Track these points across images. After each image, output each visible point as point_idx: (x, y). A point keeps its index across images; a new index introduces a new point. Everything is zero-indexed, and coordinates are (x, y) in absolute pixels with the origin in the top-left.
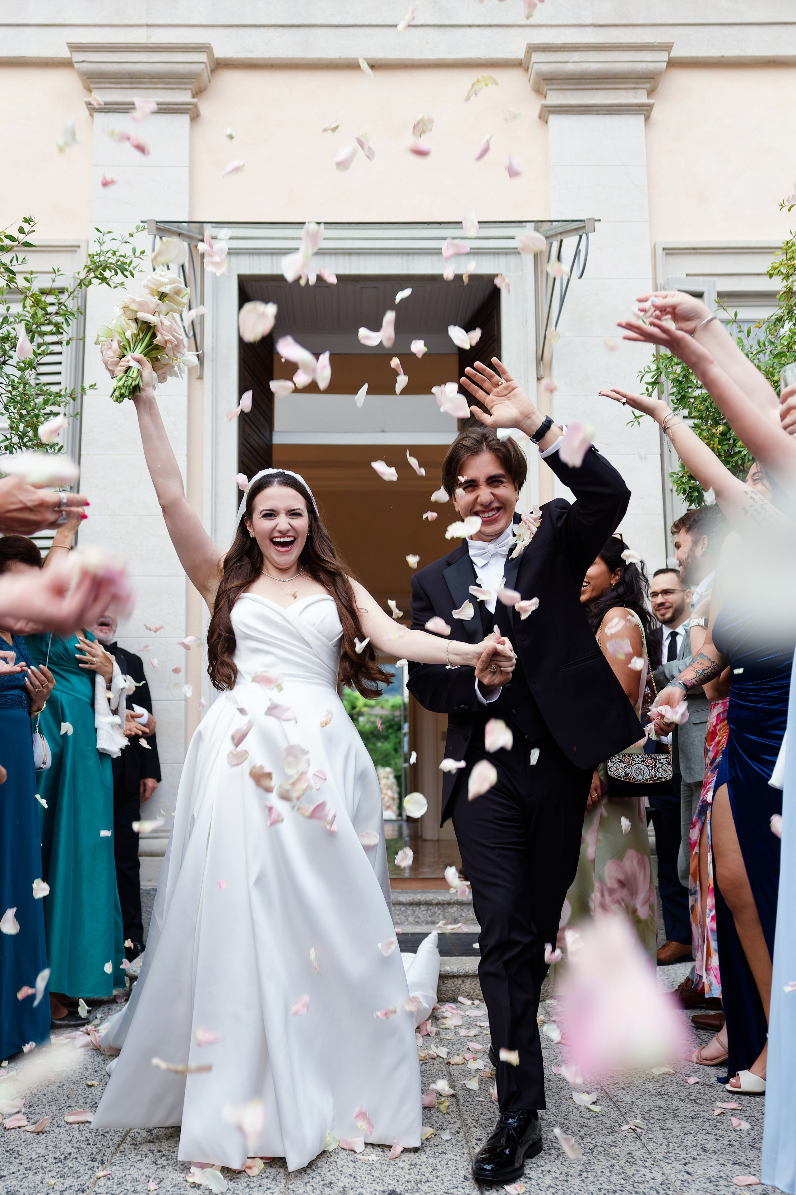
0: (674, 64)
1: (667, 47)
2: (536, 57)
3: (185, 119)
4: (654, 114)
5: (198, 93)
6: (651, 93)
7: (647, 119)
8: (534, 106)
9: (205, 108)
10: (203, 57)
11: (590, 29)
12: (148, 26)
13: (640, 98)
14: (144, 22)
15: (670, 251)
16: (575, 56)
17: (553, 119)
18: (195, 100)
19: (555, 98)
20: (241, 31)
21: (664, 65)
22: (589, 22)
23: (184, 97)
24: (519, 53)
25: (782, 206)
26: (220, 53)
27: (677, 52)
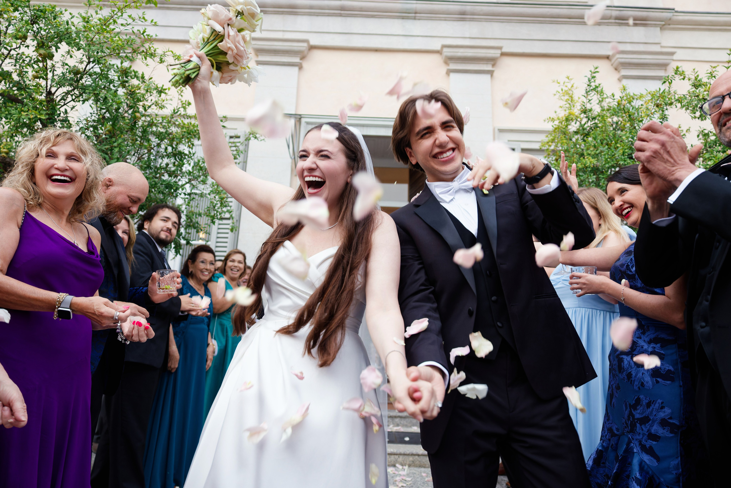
0: (503, 54)
1: (500, 48)
2: (445, 50)
3: (296, 69)
4: (495, 74)
5: (303, 58)
6: (493, 65)
7: (492, 76)
8: (444, 69)
9: (305, 64)
10: (305, 45)
11: (468, 40)
12: (283, 31)
13: (489, 67)
14: (282, 29)
15: (501, 131)
16: (462, 50)
17: (452, 75)
18: (301, 61)
19: (453, 66)
20: (322, 35)
21: (499, 55)
22: (468, 36)
23: (297, 60)
24: (438, 47)
25: (545, 121)
26: (313, 42)
27: (505, 50)
